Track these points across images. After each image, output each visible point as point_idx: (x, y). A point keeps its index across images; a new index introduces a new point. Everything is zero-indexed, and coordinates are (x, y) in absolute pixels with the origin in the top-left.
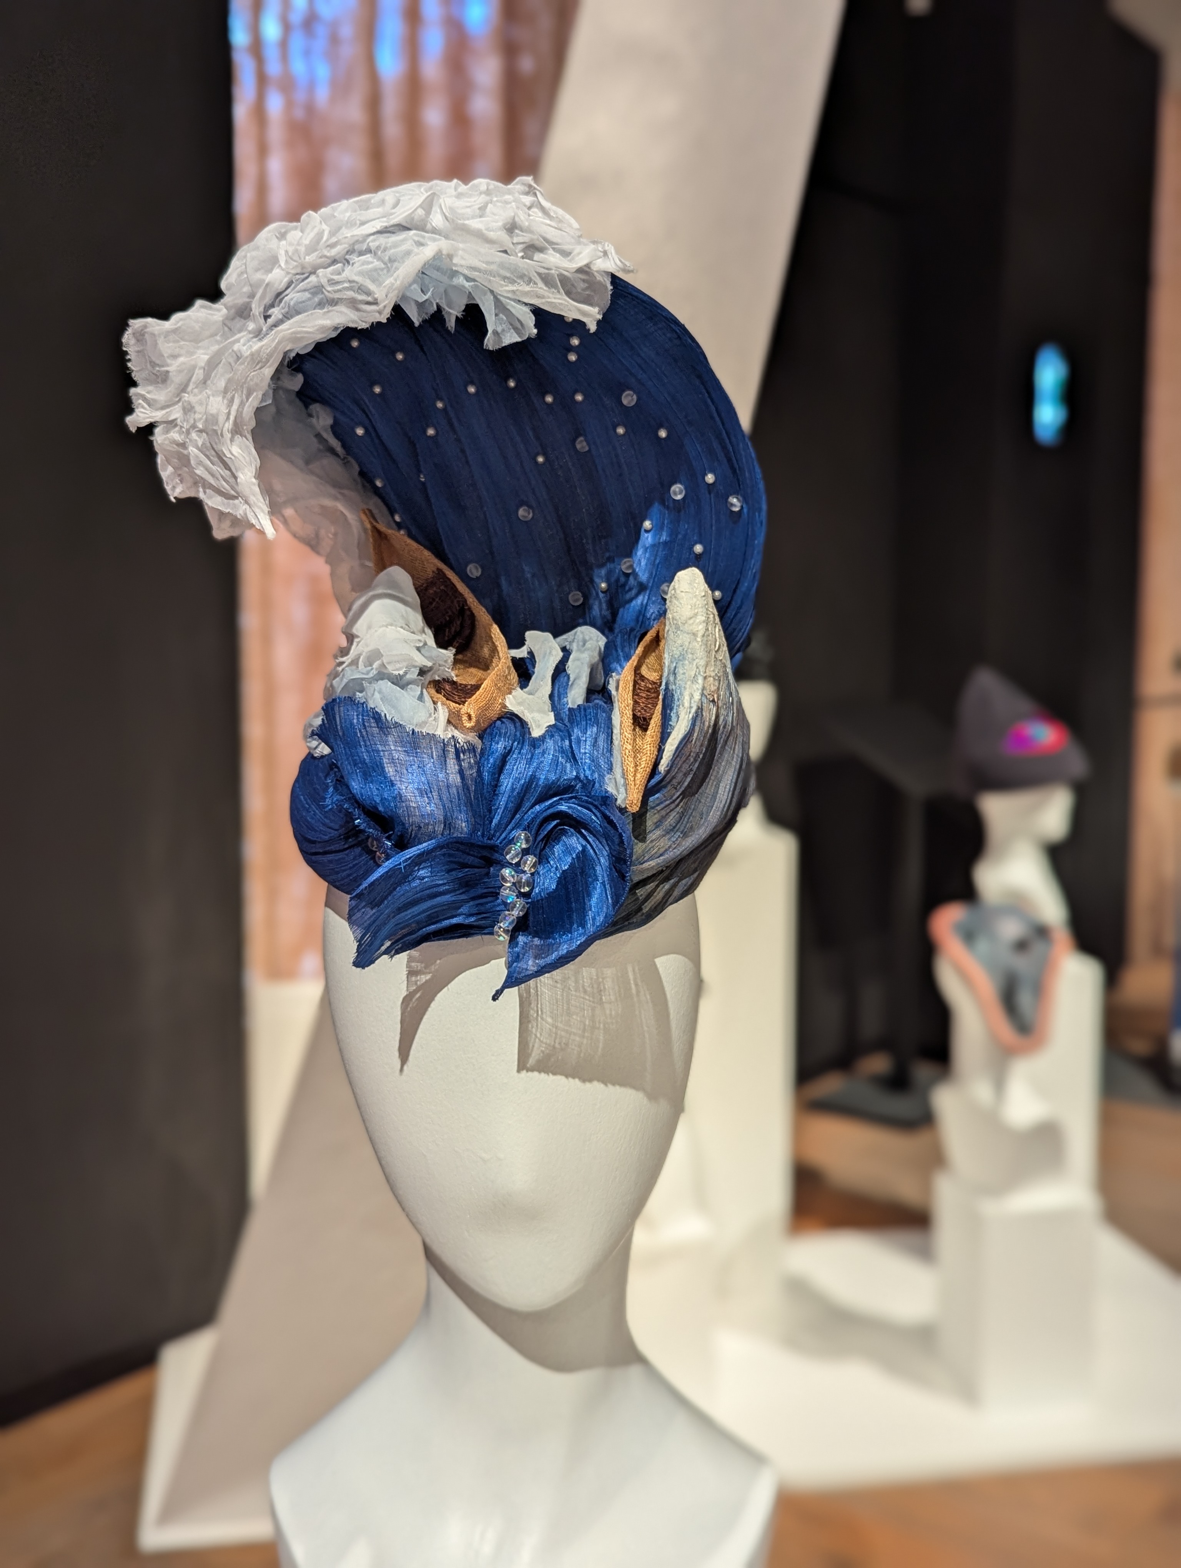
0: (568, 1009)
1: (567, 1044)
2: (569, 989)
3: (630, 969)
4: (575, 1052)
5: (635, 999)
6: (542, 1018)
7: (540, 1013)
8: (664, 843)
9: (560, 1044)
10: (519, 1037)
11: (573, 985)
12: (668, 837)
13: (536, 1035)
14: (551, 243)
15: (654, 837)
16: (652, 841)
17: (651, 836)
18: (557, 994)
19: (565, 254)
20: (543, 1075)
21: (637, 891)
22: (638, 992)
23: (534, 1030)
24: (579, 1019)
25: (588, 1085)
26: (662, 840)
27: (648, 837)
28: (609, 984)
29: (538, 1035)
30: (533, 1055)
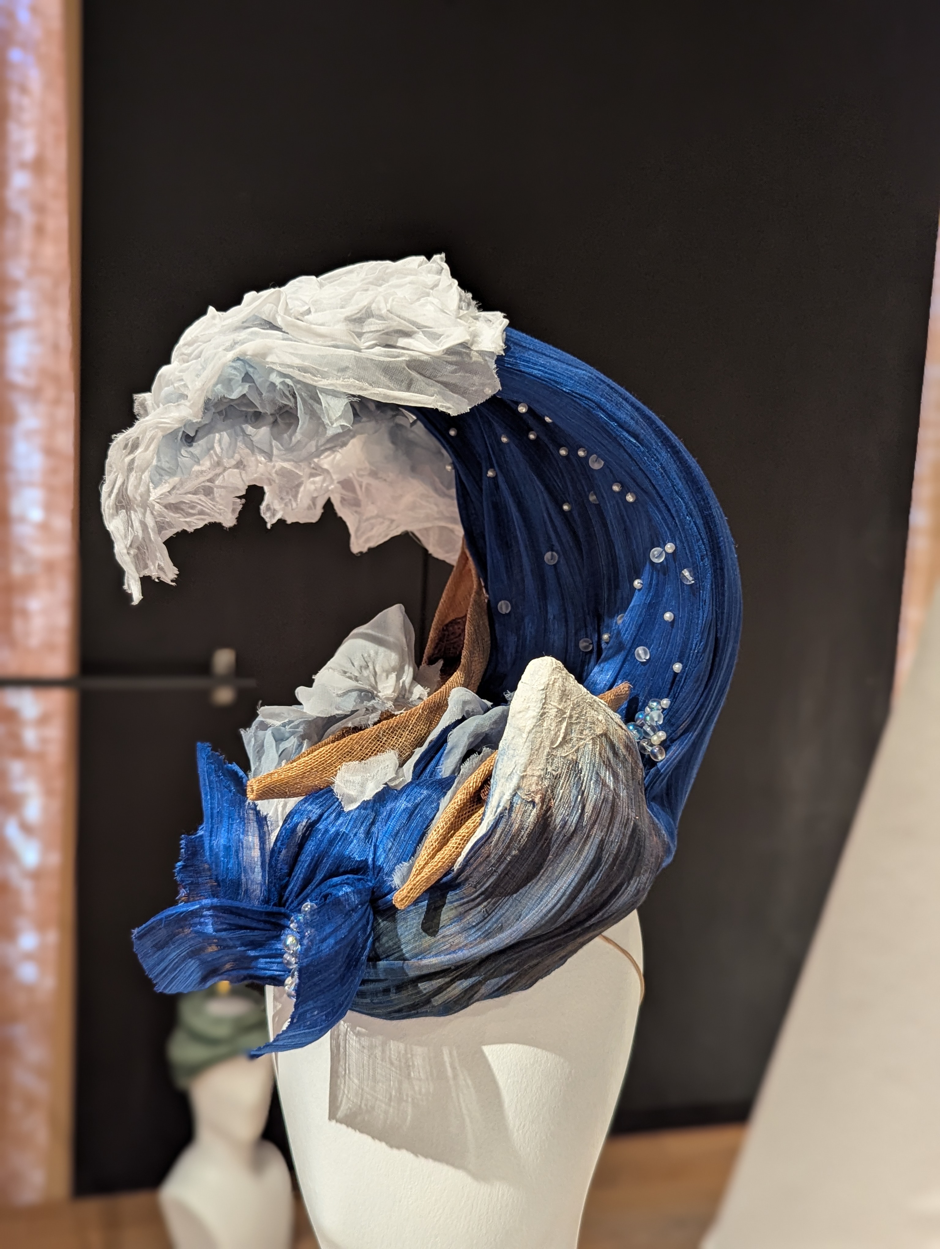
0: (374, 1076)
1: (373, 1108)
2: (376, 1057)
3: (446, 1052)
4: (381, 1117)
5: (451, 1082)
6: (349, 1077)
7: (347, 1071)
8: (460, 939)
9: (366, 1105)
10: (330, 1088)
11: (380, 1054)
12: (465, 934)
13: (344, 1092)
14: (420, 327)
15: (448, 933)
16: (443, 937)
17: (442, 932)
18: (363, 1059)
19: (434, 337)
20: (350, 1130)
21: (419, 985)
22: (455, 1077)
23: (342, 1086)
24: (384, 1087)
25: (395, 1151)
26: (457, 937)
27: (440, 931)
28: (418, 1061)
29: (346, 1092)
30: (342, 1108)
